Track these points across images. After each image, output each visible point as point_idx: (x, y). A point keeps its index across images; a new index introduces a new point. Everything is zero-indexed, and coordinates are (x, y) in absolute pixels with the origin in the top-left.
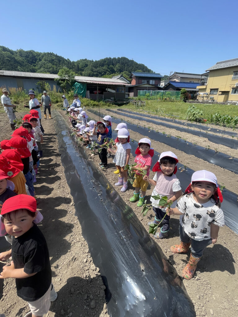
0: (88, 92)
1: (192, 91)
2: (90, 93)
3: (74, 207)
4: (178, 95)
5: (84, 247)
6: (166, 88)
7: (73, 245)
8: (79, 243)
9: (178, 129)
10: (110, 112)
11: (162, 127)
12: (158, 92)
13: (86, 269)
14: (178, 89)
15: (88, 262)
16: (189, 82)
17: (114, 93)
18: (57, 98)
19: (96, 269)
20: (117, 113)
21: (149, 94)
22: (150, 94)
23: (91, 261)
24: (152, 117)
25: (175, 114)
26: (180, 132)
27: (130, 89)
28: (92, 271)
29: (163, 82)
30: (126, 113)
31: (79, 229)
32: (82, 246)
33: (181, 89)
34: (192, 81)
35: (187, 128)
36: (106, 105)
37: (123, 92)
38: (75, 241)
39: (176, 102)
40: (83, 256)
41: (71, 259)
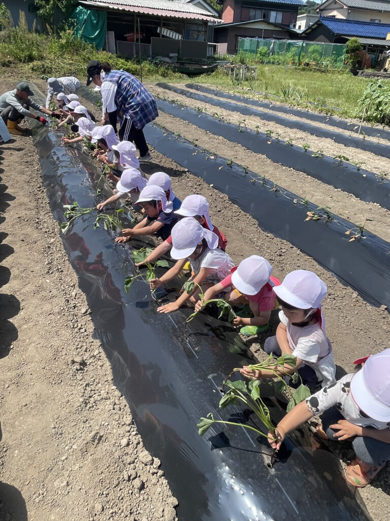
0: (112, 34)
1: (375, 46)
2: (117, 38)
3: (91, 318)
4: (339, 55)
5: (120, 410)
6: (310, 35)
7: (93, 406)
8: (108, 403)
9: (339, 139)
10: (167, 91)
11: (301, 134)
12: (290, 44)
13: (129, 461)
14: (340, 39)
15: (130, 446)
16: (368, 21)
17: (178, 41)
18: (28, 48)
19: (153, 460)
20: (185, 94)
21: (266, 48)
22: (269, 49)
23: (138, 443)
24: (274, 108)
25: (330, 101)
26: (342, 146)
27: (220, 33)
28: (143, 465)
29: (302, 18)
30: (210, 96)
31: (106, 371)
32: (114, 409)
33: (347, 40)
34: (377, 18)
35: (361, 137)
36: (157, 72)
37: (201, 39)
38: (96, 397)
39: (333, 72)
40: (119, 432)
41: (89, 438)
